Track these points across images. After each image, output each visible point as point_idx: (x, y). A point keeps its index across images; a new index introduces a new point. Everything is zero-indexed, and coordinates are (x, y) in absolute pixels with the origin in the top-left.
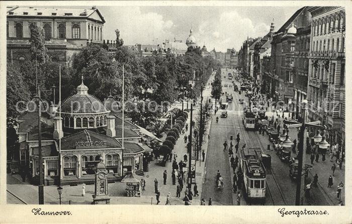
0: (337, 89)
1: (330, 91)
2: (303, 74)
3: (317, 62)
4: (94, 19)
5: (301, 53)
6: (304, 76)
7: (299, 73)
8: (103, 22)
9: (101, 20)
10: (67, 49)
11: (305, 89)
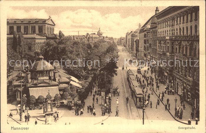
0: (171, 54)
1: (167, 56)
2: (154, 48)
3: (160, 42)
4: (50, 24)
5: (153, 37)
6: (155, 49)
7: (153, 47)
8: (54, 25)
9: (53, 24)
10: (35, 39)
11: (156, 55)
